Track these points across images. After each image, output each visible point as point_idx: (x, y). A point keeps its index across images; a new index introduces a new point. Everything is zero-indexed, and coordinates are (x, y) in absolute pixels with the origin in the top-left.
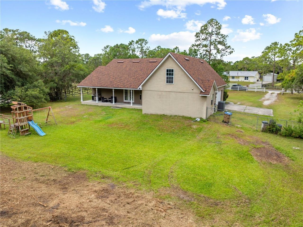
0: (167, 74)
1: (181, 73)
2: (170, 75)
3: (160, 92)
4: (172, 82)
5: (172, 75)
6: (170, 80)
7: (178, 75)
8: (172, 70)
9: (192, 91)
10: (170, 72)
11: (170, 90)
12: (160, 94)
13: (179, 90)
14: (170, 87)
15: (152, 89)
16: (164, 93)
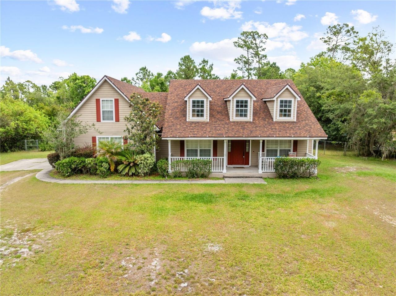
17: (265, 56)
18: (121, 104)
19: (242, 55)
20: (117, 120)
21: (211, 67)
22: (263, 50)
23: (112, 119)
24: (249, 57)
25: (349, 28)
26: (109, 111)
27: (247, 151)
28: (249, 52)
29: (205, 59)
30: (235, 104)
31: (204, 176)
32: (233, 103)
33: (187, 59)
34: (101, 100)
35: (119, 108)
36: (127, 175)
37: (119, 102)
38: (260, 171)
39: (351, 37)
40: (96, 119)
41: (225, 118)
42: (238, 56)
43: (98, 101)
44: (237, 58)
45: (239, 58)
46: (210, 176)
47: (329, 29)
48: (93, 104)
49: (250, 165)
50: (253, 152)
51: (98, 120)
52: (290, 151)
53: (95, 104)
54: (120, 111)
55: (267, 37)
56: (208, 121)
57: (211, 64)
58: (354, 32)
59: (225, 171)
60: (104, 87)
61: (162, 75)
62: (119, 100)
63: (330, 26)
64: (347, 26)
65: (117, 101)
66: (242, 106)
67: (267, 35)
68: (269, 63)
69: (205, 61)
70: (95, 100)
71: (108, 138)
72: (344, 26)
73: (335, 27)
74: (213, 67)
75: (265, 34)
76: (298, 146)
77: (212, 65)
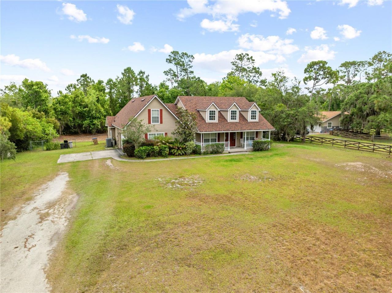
17: (192, 72)
18: (164, 112)
19: (171, 69)
20: (161, 122)
21: (147, 77)
22: (191, 67)
23: (158, 122)
24: (178, 71)
25: (250, 57)
26: (156, 117)
27: (234, 138)
28: (178, 67)
29: (142, 71)
30: (231, 113)
31: (221, 153)
32: (230, 112)
33: (128, 71)
34: (151, 110)
35: (163, 115)
36: (179, 155)
37: (163, 111)
38: (245, 148)
39: (250, 63)
40: (148, 122)
41: (224, 120)
42: (167, 69)
43: (149, 111)
44: (166, 71)
45: (168, 71)
46: (224, 152)
47: (236, 56)
48: (146, 113)
49: (236, 146)
50: (237, 139)
51: (149, 123)
52: (254, 137)
53: (148, 113)
54: (163, 117)
55: (194, 58)
56: (217, 122)
57: (147, 75)
58: (252, 60)
59: (229, 149)
60: (154, 102)
61: (103, 82)
62: (163, 110)
63: (237, 54)
64: (248, 55)
65: (161, 110)
66: (234, 114)
67: (193, 56)
68: (195, 77)
69: (141, 72)
70: (148, 110)
71: (155, 134)
72: (246, 55)
73: (240, 55)
74: (149, 77)
75: (192, 56)
76: (258, 135)
77: (149, 76)
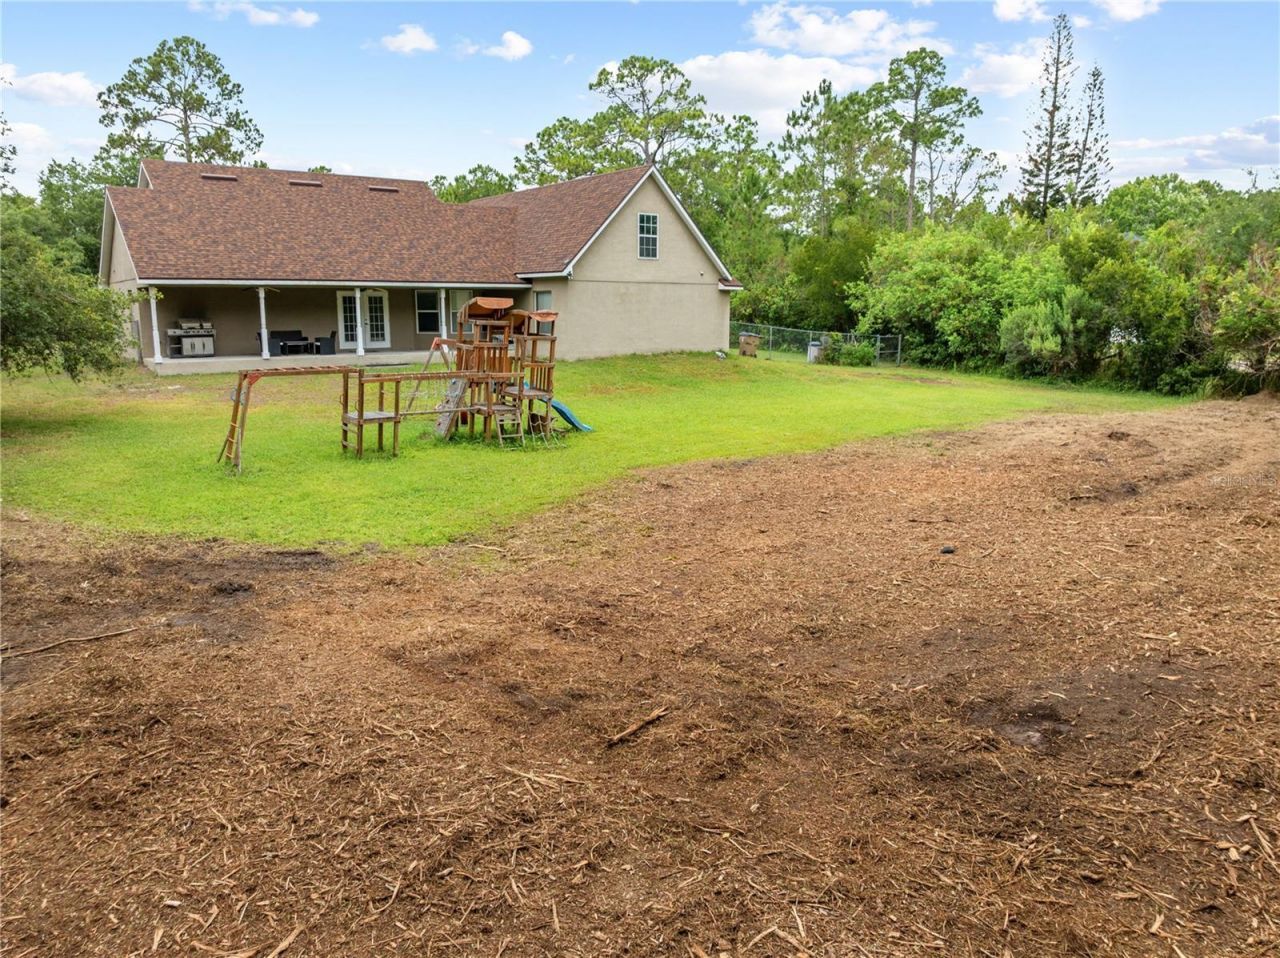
0: (642, 230)
1: (676, 228)
2: (648, 232)
3: (622, 286)
4: (654, 255)
5: (654, 233)
6: (648, 249)
7: (668, 233)
8: (655, 218)
9: (700, 280)
10: (647, 224)
11: (648, 278)
12: (623, 290)
13: (672, 278)
14: (648, 269)
15: (598, 276)
16: (633, 288)
